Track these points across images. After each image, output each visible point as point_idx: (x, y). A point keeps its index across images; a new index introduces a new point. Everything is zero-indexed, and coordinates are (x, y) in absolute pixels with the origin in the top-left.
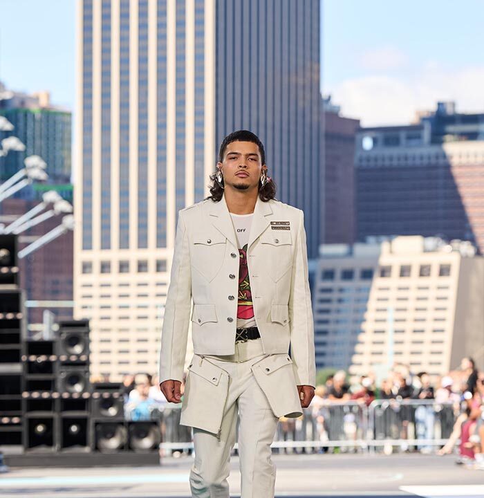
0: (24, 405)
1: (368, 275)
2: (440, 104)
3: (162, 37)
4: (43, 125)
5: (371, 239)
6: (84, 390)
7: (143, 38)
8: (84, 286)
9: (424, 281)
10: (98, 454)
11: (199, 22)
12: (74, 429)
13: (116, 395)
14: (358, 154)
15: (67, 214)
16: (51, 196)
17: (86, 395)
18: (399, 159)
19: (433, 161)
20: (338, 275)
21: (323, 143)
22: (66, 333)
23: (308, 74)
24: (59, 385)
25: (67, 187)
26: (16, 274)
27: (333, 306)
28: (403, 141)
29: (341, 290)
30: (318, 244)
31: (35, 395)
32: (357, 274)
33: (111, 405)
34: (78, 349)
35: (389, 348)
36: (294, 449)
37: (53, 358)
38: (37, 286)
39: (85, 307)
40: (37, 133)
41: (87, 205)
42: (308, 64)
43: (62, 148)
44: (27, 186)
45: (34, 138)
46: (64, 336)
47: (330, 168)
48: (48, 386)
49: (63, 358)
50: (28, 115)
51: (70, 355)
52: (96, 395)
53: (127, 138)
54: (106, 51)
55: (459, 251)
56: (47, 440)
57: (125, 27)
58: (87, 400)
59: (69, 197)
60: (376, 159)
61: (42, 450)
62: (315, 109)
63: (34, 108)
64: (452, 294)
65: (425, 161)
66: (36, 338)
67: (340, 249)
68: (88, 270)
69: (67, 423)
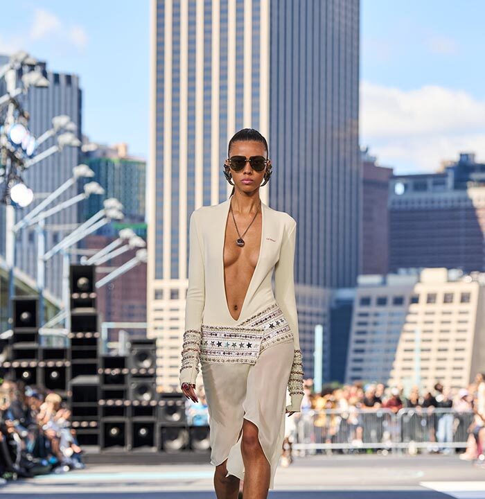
0: (100, 412)
1: (399, 301)
2: (461, 155)
3: (223, 97)
4: (121, 172)
5: (402, 271)
6: (152, 399)
7: (207, 98)
8: (156, 310)
9: (447, 307)
10: (163, 454)
11: (256, 85)
12: (143, 432)
13: (179, 403)
14: (391, 198)
15: (140, 248)
16: (126, 233)
17: (153, 403)
18: (426, 202)
19: (456, 204)
20: (374, 301)
21: (361, 188)
22: (137, 349)
23: (349, 129)
24: (131, 394)
25: (141, 226)
26: (94, 299)
27: (369, 328)
28: (430, 186)
29: (377, 315)
30: (357, 274)
31: (110, 403)
32: (390, 301)
33: (175, 412)
34: (147, 363)
35: (416, 364)
36: (333, 450)
37: (125, 371)
38: (116, 310)
39: (156, 328)
40: (117, 179)
41: (159, 241)
42: (349, 121)
43: (138, 192)
44: (106, 225)
45: (114, 184)
46: (135, 352)
47: (368, 210)
48: (121, 395)
49: (134, 371)
50: (109, 164)
51: (139, 368)
52: (162, 403)
53: (194, 184)
54: (176, 109)
55: (478, 281)
56: (120, 441)
57: (192, 89)
58: (154, 407)
59: (143, 235)
60: (407, 203)
61: (116, 450)
62: (354, 159)
63: (114, 158)
64: (471, 318)
65: (449, 204)
66: (113, 354)
67: (375, 279)
68: (159, 297)
69: (137, 427)
